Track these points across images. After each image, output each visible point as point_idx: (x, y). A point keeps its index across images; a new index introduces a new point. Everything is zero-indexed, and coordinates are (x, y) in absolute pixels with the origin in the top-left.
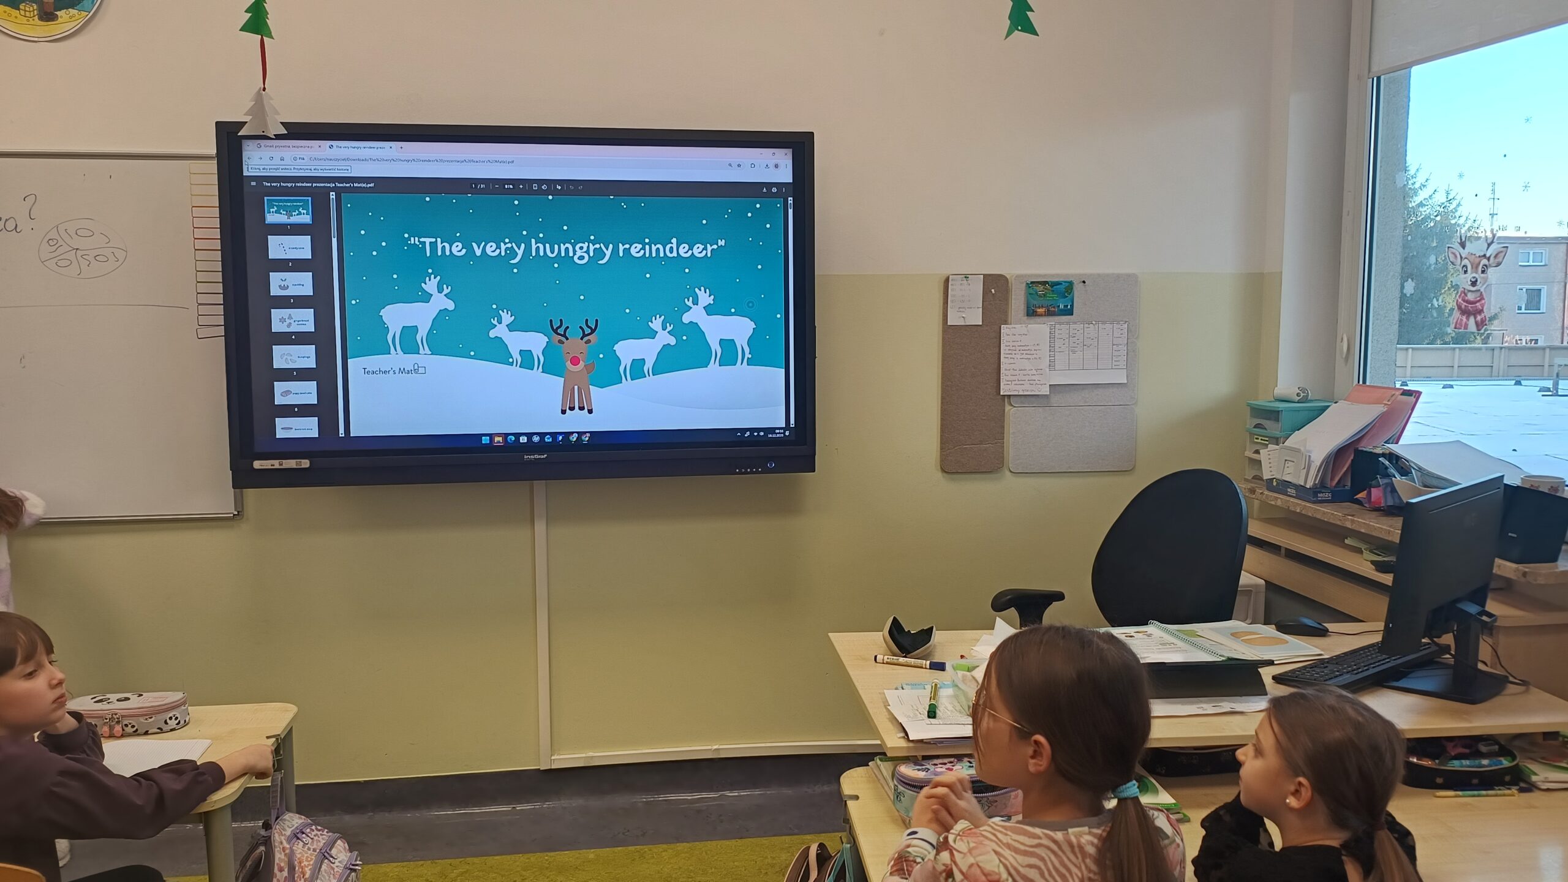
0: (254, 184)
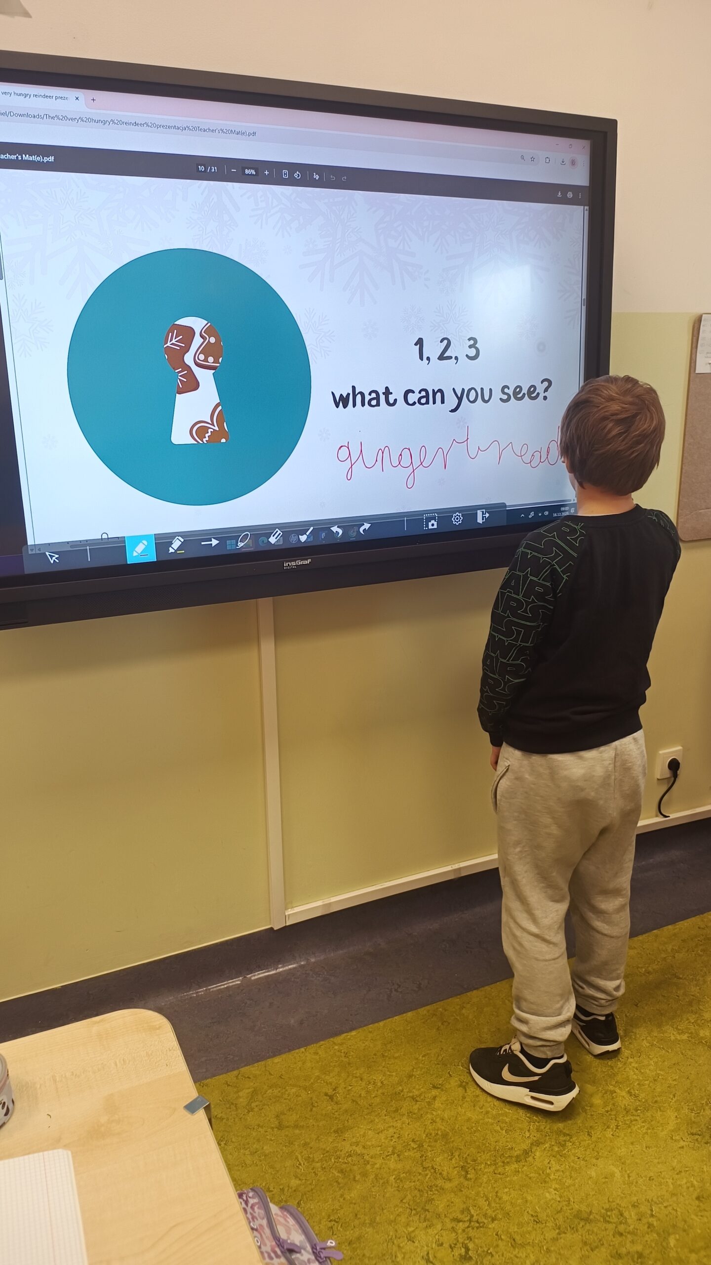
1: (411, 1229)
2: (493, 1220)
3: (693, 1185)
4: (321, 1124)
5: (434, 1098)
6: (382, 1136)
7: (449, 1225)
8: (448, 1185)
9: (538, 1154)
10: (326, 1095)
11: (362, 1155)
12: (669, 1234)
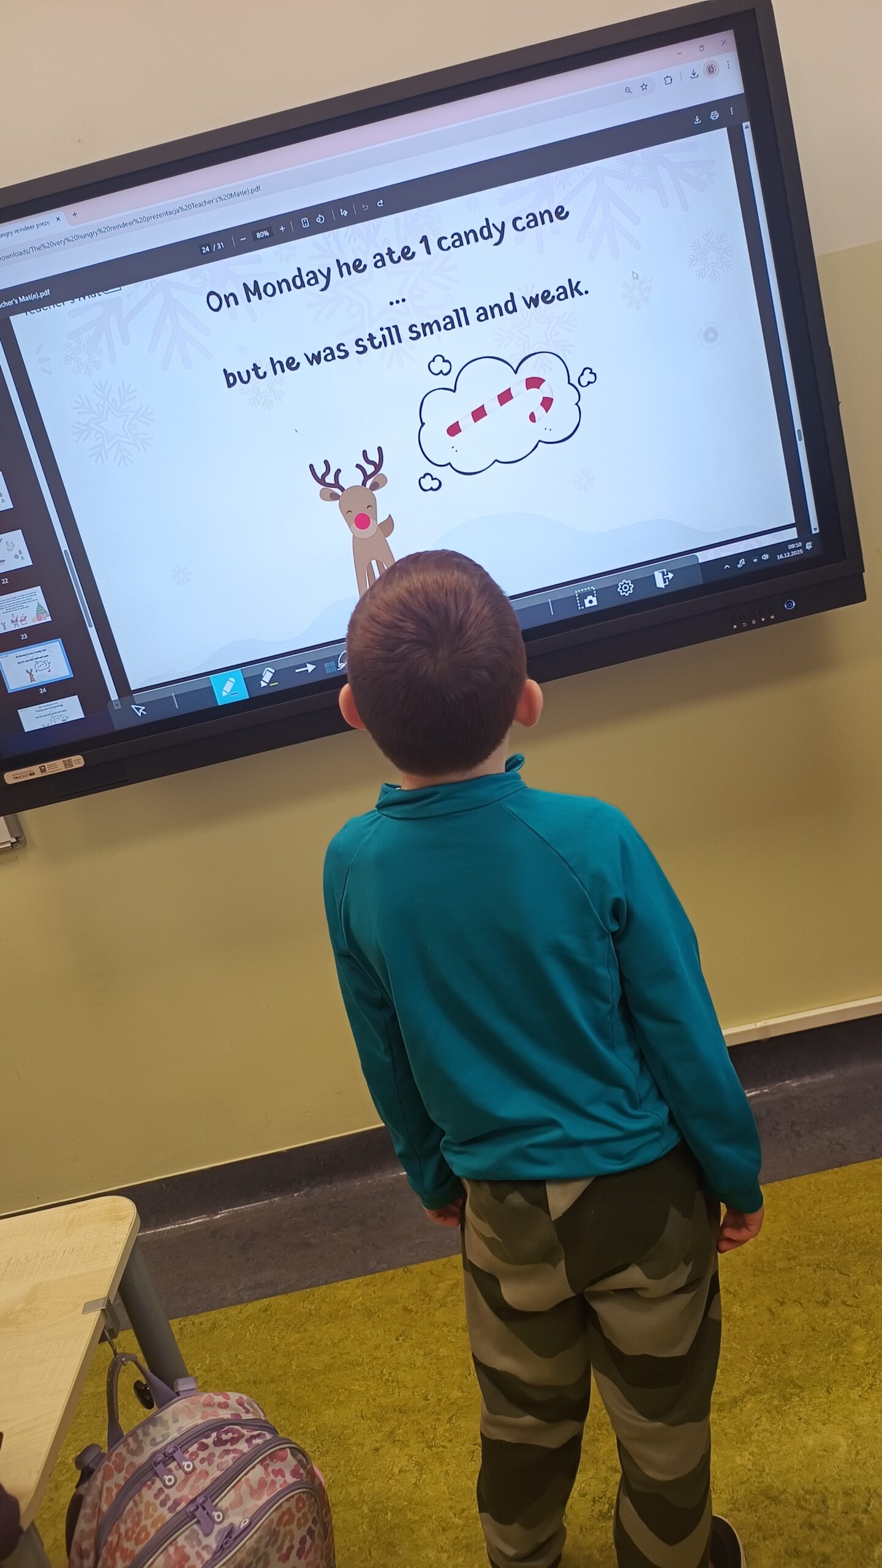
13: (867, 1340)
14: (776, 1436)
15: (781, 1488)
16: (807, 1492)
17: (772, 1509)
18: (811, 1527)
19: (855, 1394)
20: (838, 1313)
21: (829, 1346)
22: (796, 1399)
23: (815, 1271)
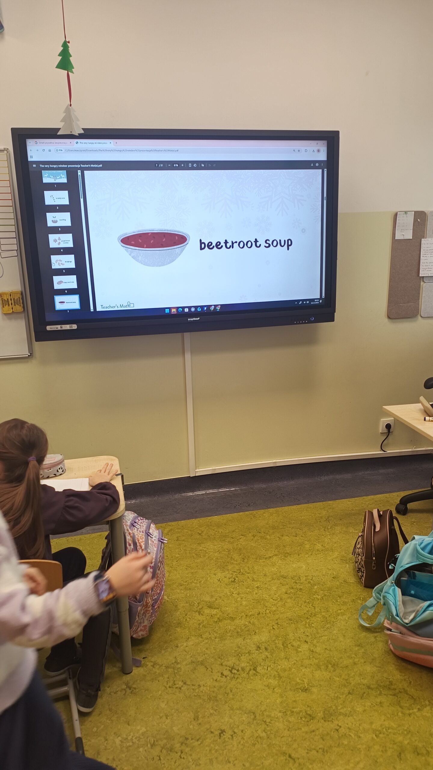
0: (34, 166)
1: (216, 572)
2: (248, 573)
3: (333, 574)
4: (193, 541)
5: (241, 538)
6: (215, 547)
7: (231, 572)
8: (235, 562)
9: (275, 558)
10: (198, 533)
11: (206, 551)
12: (315, 585)
13: (310, 544)
14: (284, 565)
15: (287, 575)
16: (294, 576)
17: (285, 579)
18: (296, 583)
19: (307, 556)
20: (300, 538)
21: (298, 546)
22: (289, 557)
23: (292, 529)
